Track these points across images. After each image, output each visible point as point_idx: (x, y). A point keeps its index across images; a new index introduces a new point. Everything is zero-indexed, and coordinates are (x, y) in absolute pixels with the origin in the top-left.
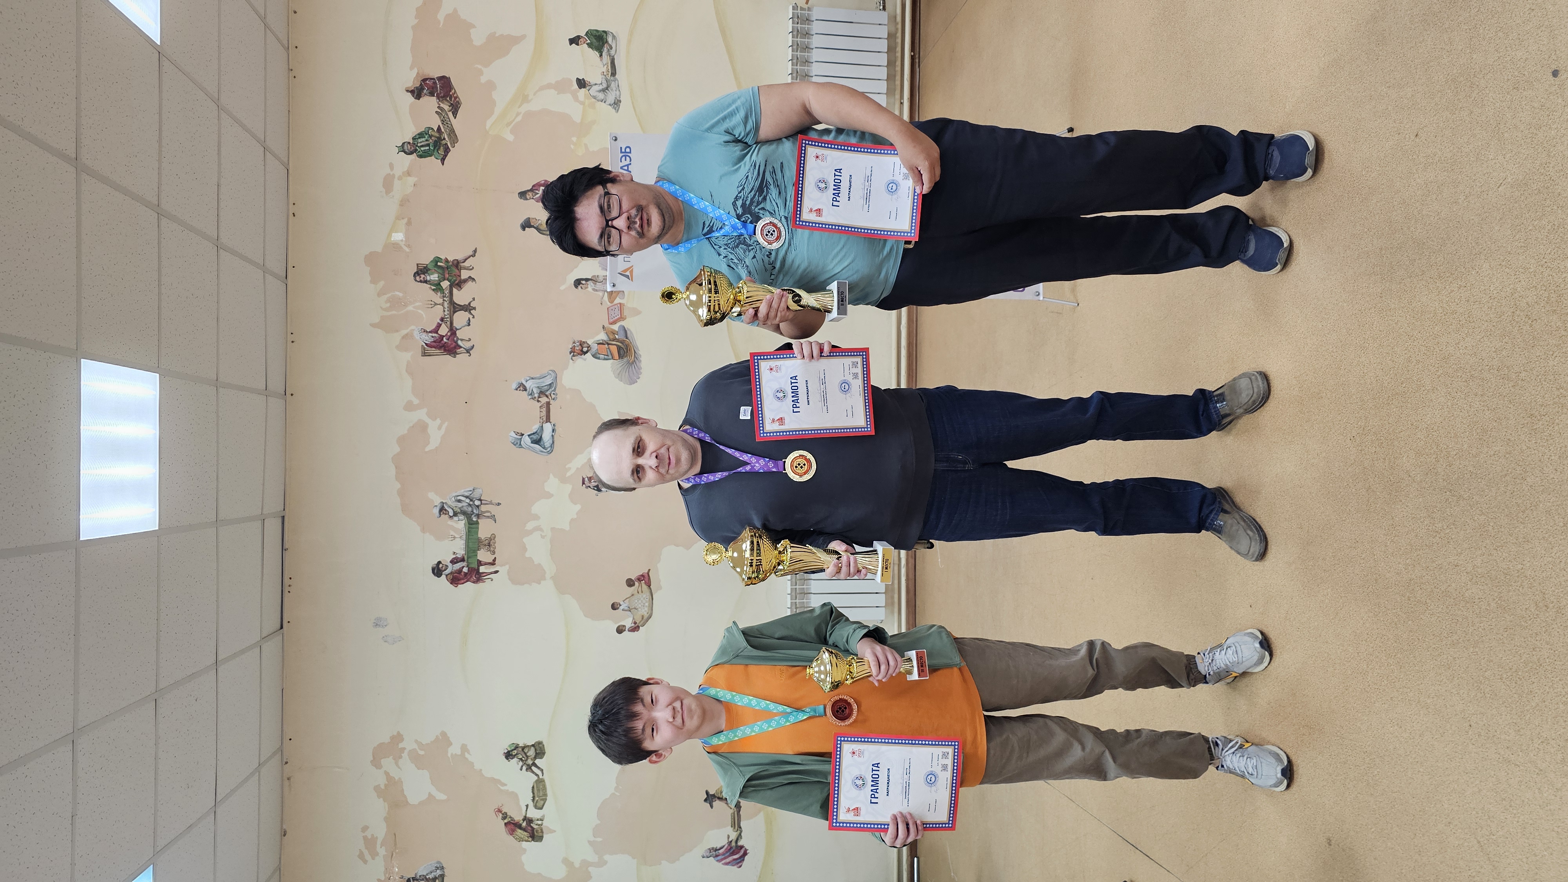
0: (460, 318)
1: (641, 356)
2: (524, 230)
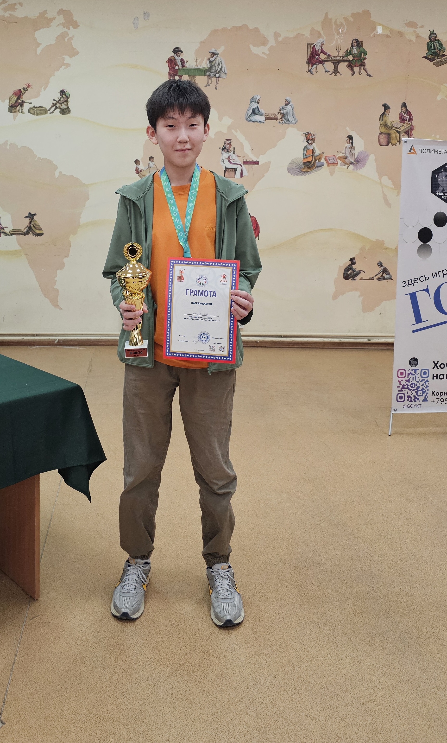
0: (330, 66)
1: (305, 175)
2: (383, 105)
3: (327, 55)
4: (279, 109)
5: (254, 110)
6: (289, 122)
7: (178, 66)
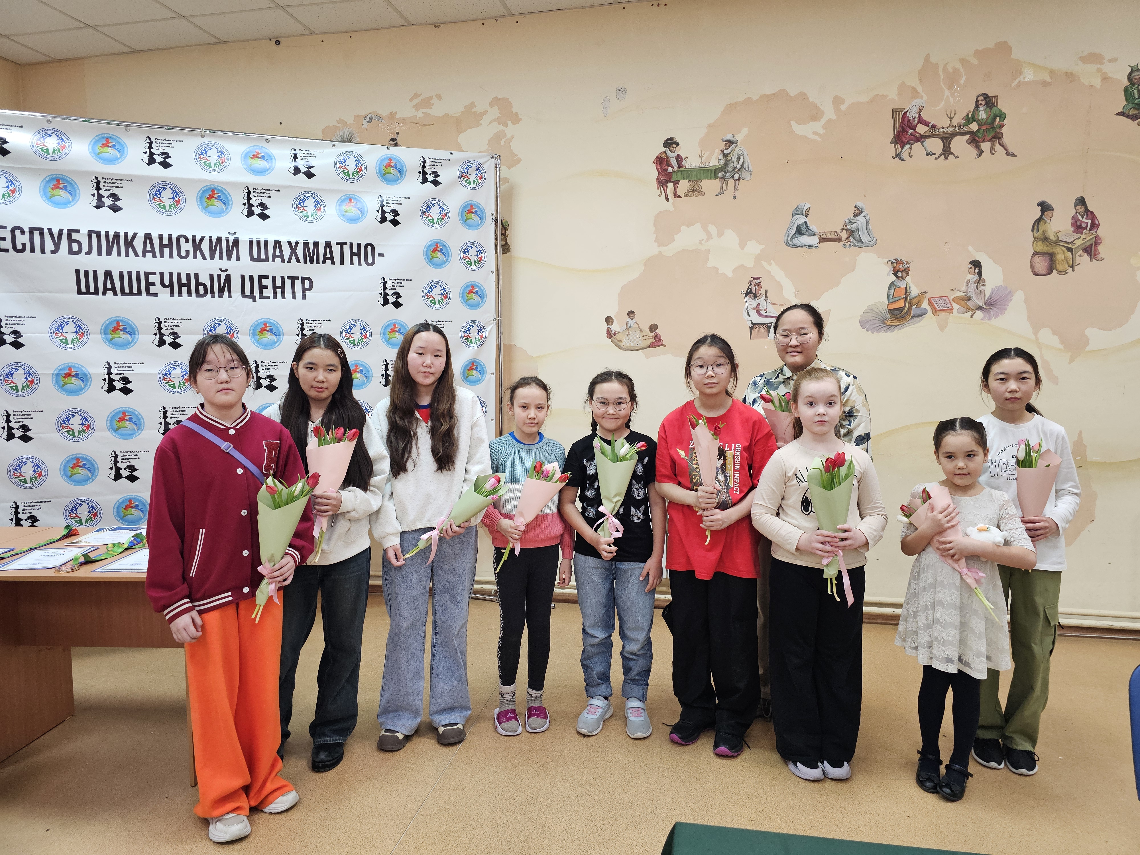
3: (930, 125)
4: (844, 223)
5: (800, 228)
6: (863, 243)
7: (673, 168)
